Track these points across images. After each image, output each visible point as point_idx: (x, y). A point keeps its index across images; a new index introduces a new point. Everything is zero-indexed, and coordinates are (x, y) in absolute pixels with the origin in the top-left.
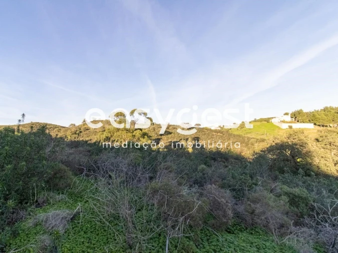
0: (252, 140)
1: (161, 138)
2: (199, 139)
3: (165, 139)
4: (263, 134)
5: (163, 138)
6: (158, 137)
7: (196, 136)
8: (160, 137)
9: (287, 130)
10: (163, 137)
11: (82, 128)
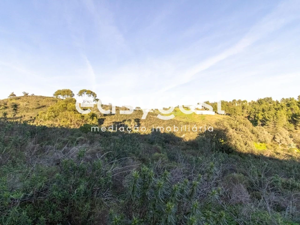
0: (180, 123)
1: (105, 119)
2: (140, 121)
3: (109, 119)
4: (184, 118)
5: (107, 119)
6: (101, 117)
7: (137, 118)
8: (103, 117)
9: (199, 115)
10: (106, 117)
11: (8, 103)
